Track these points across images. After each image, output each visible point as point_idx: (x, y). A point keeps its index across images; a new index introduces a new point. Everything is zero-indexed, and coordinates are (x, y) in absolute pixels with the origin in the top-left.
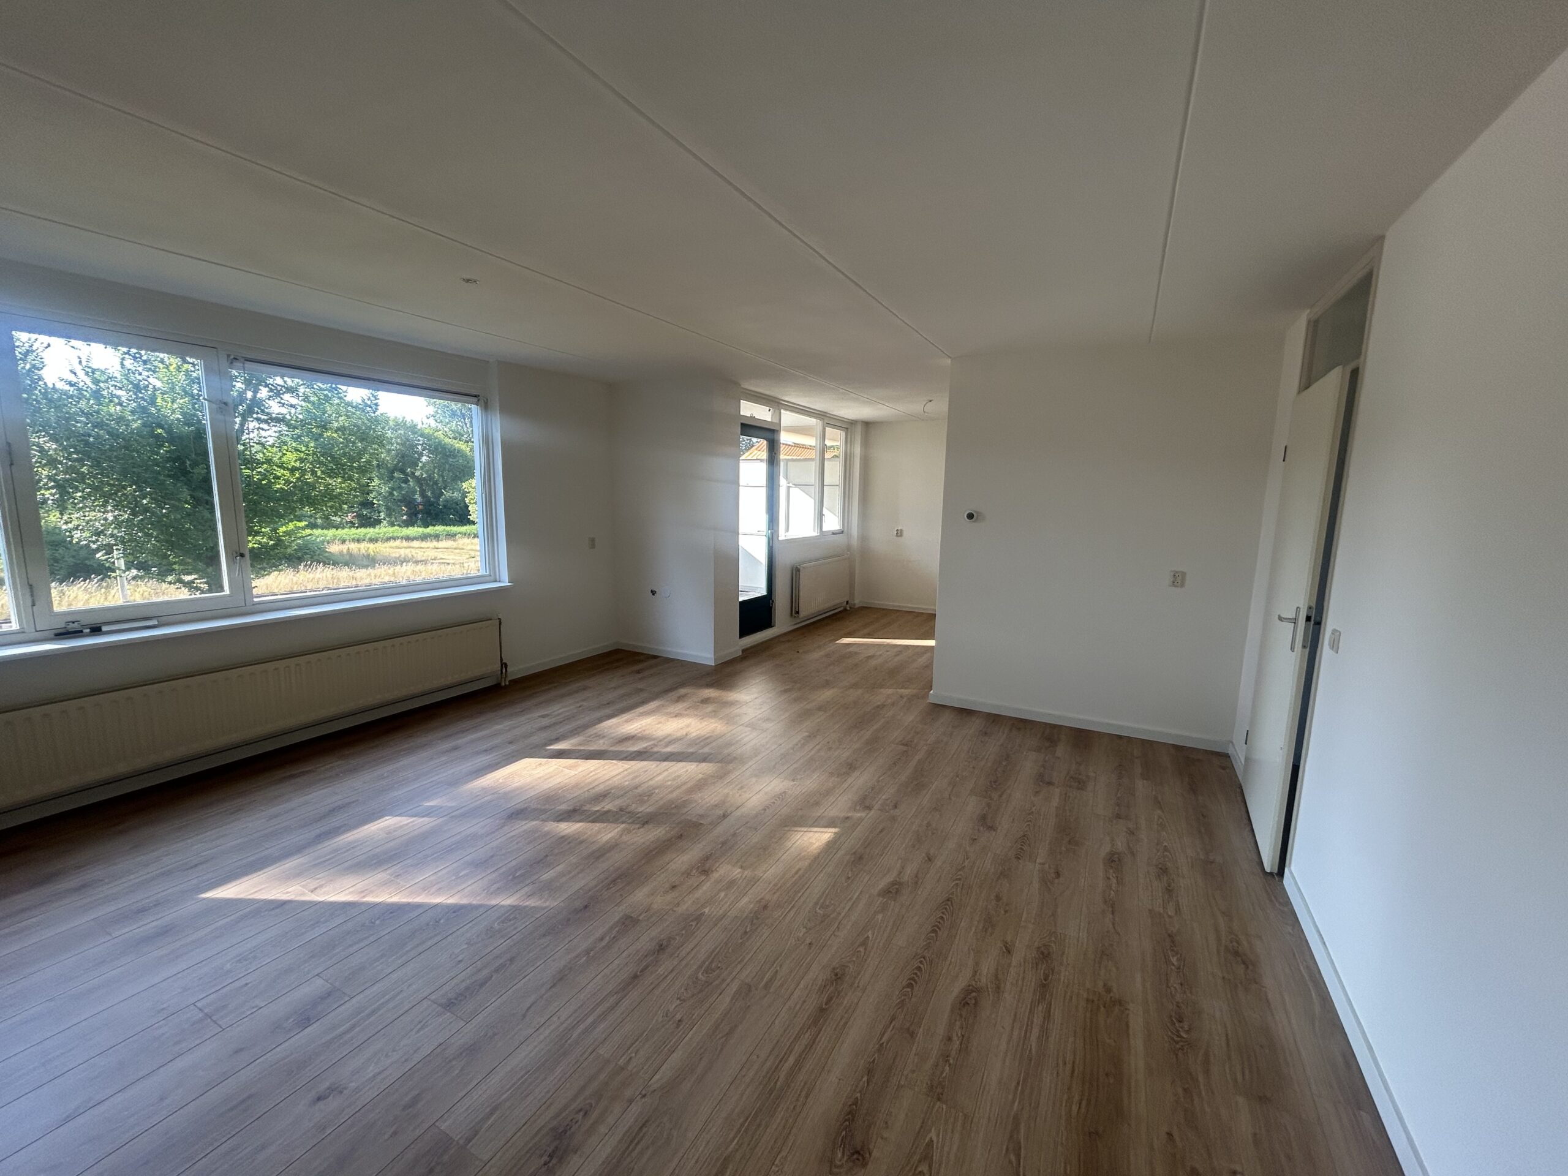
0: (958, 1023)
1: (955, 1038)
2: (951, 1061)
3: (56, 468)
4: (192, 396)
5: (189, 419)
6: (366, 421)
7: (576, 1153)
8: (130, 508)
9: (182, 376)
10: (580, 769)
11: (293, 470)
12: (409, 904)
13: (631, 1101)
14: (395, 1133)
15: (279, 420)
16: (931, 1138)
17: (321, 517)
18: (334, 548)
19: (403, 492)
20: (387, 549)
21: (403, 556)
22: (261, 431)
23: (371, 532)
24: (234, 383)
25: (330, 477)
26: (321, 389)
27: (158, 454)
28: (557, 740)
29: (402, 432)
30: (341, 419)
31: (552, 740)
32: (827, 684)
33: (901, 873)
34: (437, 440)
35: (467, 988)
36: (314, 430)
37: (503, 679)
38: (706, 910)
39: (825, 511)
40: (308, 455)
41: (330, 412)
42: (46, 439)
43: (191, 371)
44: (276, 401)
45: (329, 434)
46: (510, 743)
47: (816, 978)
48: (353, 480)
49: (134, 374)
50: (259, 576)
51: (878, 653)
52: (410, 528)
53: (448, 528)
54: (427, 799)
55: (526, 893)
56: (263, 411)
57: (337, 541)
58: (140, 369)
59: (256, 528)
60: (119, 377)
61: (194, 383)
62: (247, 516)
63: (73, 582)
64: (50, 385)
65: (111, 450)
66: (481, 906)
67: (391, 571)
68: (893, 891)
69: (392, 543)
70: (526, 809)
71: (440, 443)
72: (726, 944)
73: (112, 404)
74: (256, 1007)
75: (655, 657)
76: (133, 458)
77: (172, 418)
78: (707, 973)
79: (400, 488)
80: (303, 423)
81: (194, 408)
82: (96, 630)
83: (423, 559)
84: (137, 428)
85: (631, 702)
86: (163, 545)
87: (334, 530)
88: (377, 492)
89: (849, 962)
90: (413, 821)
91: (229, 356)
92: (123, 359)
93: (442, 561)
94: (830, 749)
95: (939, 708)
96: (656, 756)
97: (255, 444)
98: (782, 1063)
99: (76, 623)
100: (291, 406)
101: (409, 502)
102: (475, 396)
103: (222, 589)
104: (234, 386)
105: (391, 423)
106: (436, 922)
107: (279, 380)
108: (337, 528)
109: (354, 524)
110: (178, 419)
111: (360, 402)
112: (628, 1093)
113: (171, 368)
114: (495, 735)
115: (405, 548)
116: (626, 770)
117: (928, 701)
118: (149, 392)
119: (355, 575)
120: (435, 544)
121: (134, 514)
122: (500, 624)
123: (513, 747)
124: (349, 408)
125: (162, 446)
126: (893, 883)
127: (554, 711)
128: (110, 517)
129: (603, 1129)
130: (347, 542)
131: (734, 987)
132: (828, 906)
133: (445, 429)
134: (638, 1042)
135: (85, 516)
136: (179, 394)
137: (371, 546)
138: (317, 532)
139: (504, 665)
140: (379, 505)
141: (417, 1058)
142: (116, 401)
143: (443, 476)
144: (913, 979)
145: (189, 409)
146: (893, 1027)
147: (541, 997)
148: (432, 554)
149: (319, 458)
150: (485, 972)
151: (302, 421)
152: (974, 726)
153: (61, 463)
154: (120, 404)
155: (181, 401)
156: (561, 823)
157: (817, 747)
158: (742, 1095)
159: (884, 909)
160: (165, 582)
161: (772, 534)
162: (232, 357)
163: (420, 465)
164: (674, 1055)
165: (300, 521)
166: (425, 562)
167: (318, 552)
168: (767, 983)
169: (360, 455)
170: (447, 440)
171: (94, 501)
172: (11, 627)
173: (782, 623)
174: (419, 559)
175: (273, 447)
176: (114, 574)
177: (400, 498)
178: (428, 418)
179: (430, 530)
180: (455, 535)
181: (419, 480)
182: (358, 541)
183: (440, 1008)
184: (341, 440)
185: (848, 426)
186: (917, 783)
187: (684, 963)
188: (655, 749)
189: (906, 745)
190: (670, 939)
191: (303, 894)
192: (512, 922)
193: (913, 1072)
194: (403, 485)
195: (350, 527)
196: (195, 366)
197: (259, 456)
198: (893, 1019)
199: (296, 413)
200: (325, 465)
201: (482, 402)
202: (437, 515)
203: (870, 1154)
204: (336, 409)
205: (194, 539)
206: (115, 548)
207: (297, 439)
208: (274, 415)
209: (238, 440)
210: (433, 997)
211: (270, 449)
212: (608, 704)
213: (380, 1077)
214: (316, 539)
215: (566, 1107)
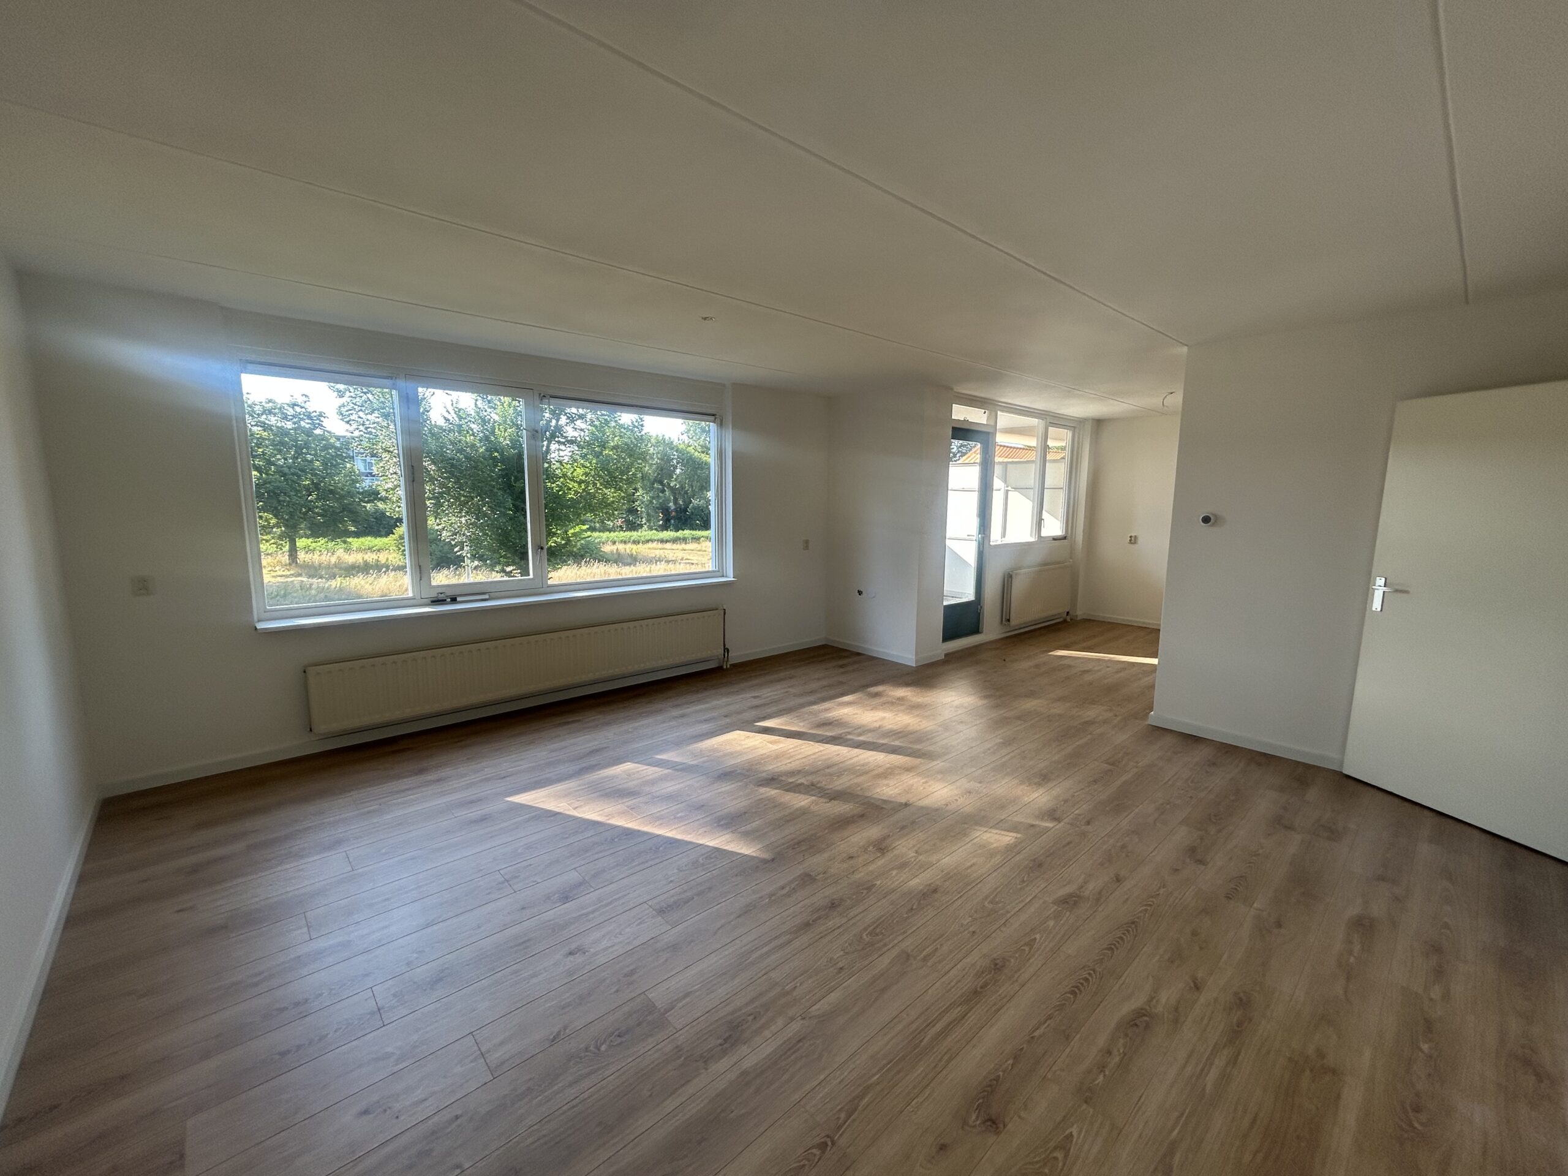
0: (1121, 1041)
1: (1115, 1052)
2: (1107, 1073)
3: (434, 484)
4: (517, 425)
5: (515, 443)
6: (634, 440)
7: (745, 1044)
8: (475, 514)
9: (511, 411)
10: (782, 745)
11: (580, 482)
12: (639, 831)
13: (792, 1019)
14: (617, 991)
15: (572, 442)
16: (1071, 1132)
17: (598, 522)
18: (607, 548)
19: (661, 501)
20: (647, 550)
21: (658, 556)
22: (560, 451)
23: (635, 535)
24: (544, 414)
25: (606, 488)
26: (603, 415)
27: (493, 472)
28: (764, 718)
29: (662, 448)
30: (616, 439)
31: (759, 718)
32: (1031, 694)
33: (1082, 887)
34: (689, 455)
35: (675, 902)
36: (596, 449)
37: (725, 663)
38: (878, 883)
39: (1045, 515)
40: (591, 470)
41: (608, 434)
42: (429, 462)
43: (517, 406)
44: (572, 426)
45: (607, 452)
46: (726, 716)
47: (975, 963)
48: (622, 491)
49: (482, 411)
50: (555, 569)
51: (1096, 668)
52: (665, 532)
53: (694, 532)
54: (657, 753)
55: (726, 840)
56: (562, 435)
57: (609, 542)
58: (486, 407)
59: (553, 530)
60: (473, 414)
61: (518, 416)
62: (547, 520)
63: (439, 570)
64: (433, 423)
65: (466, 470)
66: (690, 843)
67: (648, 569)
68: (1070, 902)
69: (650, 545)
70: (733, 772)
71: (691, 457)
72: (892, 915)
73: (468, 435)
74: (535, 882)
75: (859, 654)
76: (478, 475)
77: (504, 443)
78: (870, 936)
79: (658, 496)
80: (589, 444)
81: (518, 435)
82: (454, 600)
83: (674, 559)
84: (482, 452)
85: (832, 692)
86: (494, 543)
87: (608, 533)
88: (641, 500)
89: (1011, 957)
90: (646, 769)
91: (540, 394)
92: (476, 400)
93: (687, 561)
94: (1024, 758)
95: (1160, 731)
96: (849, 743)
97: (555, 463)
98: (928, 1028)
99: (443, 595)
100: (582, 430)
101: (666, 511)
102: (713, 415)
103: (529, 575)
104: (544, 416)
105: (653, 441)
106: (657, 848)
107: (574, 410)
108: (610, 531)
109: (623, 528)
110: (507, 444)
111: (630, 424)
112: (791, 1013)
113: (505, 405)
114: (713, 708)
115: (660, 549)
116: (821, 751)
117: (1147, 723)
118: (491, 425)
119: (621, 571)
120: (683, 546)
121: (478, 519)
122: (725, 614)
123: (728, 720)
124: (622, 430)
125: (497, 466)
126: (1071, 895)
127: (764, 694)
128: (463, 520)
129: (767, 1033)
130: (617, 543)
131: (895, 952)
132: (997, 903)
133: (695, 444)
134: (802, 977)
135: (449, 520)
136: (509, 425)
137: (634, 547)
138: (596, 534)
139: (726, 650)
140: (642, 512)
141: (637, 943)
142: (471, 432)
143: (692, 486)
144: (1077, 987)
145: (514, 436)
146: (1049, 1025)
147: (730, 922)
148: (680, 554)
149: (599, 472)
150: (689, 894)
151: (588, 442)
152: (1201, 754)
153: (437, 480)
154: (473, 435)
155: (510, 430)
156: (761, 787)
157: (1012, 754)
158: (888, 1043)
159: (1057, 916)
160: (494, 571)
161: (983, 538)
162: (542, 395)
163: (675, 477)
164: (832, 994)
165: (583, 525)
166: (674, 562)
167: (595, 552)
168: (925, 957)
169: (628, 469)
170: (696, 454)
171: (454, 509)
172: (408, 594)
173: (991, 631)
174: (670, 559)
175: (567, 464)
176: (464, 564)
177: (658, 506)
178: (682, 434)
179: (680, 534)
180: (700, 538)
181: (673, 490)
182: (625, 542)
183: (654, 912)
184: (615, 457)
185: (1075, 425)
186: (1118, 804)
187: (851, 922)
188: (849, 737)
189: (1112, 764)
190: (842, 900)
191: (569, 810)
192: (713, 860)
193: (1062, 1070)
194: (661, 494)
195: (620, 531)
196: (520, 405)
197: (558, 472)
198: (1050, 1017)
199: (584, 435)
200: (602, 478)
201: (718, 420)
202: (686, 520)
203: (1005, 1126)
204: (613, 431)
205: (514, 538)
206: (465, 544)
207: (584, 456)
208: (569, 438)
209: (545, 459)
210: (650, 903)
211: (565, 465)
212: (811, 692)
213: (611, 950)
214: (594, 541)
215: (740, 1009)
